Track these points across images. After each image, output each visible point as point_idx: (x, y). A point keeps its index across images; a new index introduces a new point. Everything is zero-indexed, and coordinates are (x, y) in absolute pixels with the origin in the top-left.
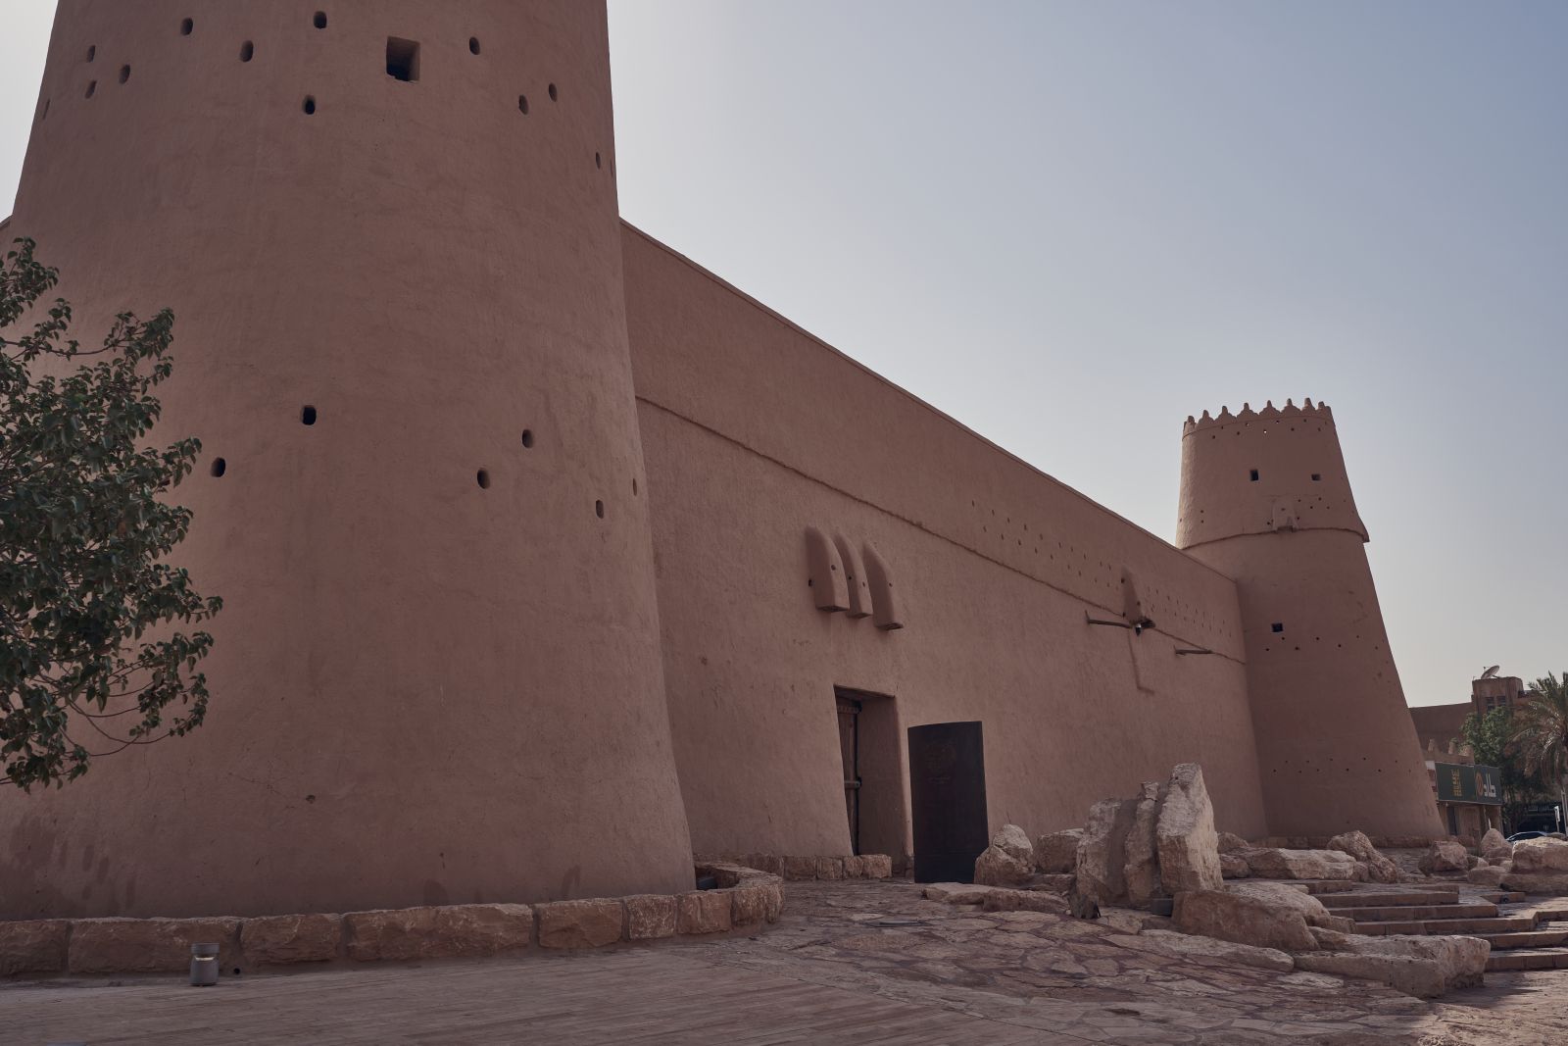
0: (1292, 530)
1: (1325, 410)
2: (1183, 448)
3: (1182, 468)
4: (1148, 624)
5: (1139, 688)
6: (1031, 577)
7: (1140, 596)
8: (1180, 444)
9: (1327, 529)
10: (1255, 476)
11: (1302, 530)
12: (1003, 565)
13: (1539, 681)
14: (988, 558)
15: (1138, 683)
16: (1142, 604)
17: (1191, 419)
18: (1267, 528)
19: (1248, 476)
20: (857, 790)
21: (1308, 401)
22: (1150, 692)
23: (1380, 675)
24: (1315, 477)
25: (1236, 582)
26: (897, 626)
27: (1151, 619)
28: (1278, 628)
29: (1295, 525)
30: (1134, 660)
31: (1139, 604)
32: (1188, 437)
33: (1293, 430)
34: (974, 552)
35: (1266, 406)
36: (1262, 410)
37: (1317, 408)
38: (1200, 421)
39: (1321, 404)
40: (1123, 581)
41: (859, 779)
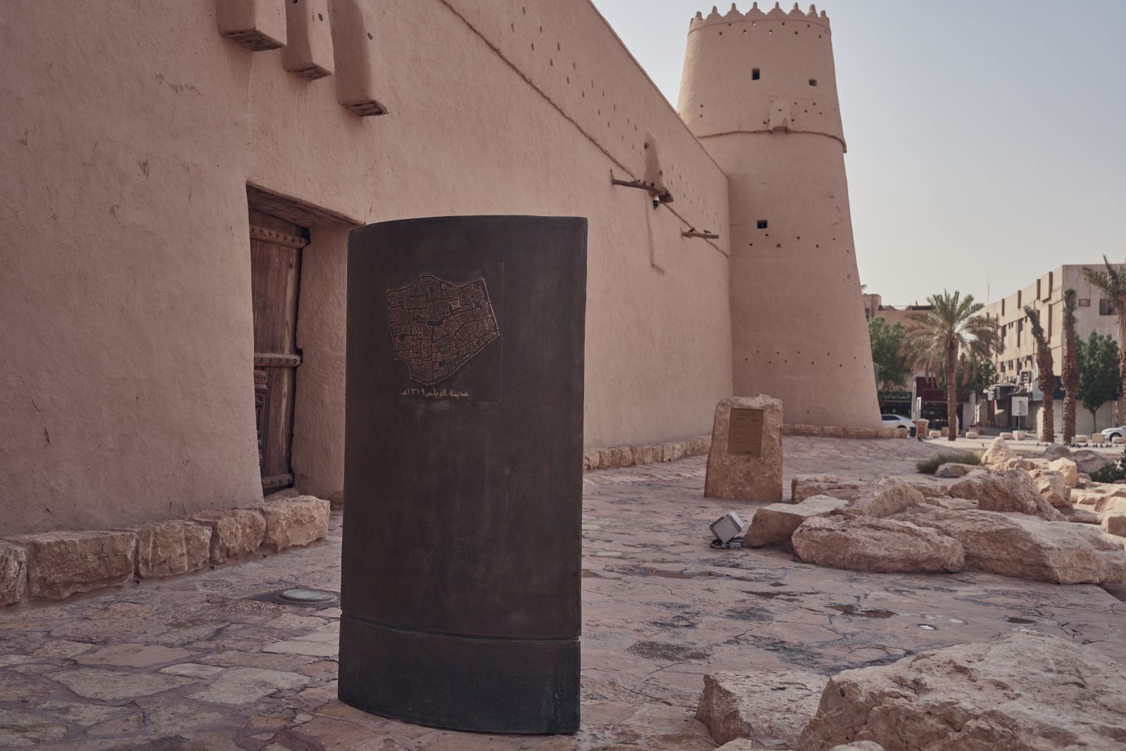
0: (786, 131)
1: (825, 19)
2: (688, 43)
3: (685, 63)
4: (666, 198)
5: (653, 265)
6: (560, 111)
7: (663, 166)
8: (686, 40)
9: (818, 134)
10: (756, 75)
11: (795, 132)
12: (530, 83)
13: (934, 296)
14: (513, 67)
15: (652, 261)
16: (664, 174)
17: (699, 14)
18: (763, 127)
19: (750, 75)
20: (294, 369)
21: (813, 7)
22: (661, 271)
23: (849, 277)
24: (812, 83)
25: (729, 178)
26: (378, 110)
27: (671, 192)
28: (762, 225)
29: (790, 126)
30: (650, 234)
31: (661, 173)
32: (695, 33)
33: (796, 33)
34: (497, 51)
35: (774, 7)
36: (769, 11)
37: (819, 15)
38: (709, 16)
39: (823, 13)
40: (646, 146)
41: (299, 352)
